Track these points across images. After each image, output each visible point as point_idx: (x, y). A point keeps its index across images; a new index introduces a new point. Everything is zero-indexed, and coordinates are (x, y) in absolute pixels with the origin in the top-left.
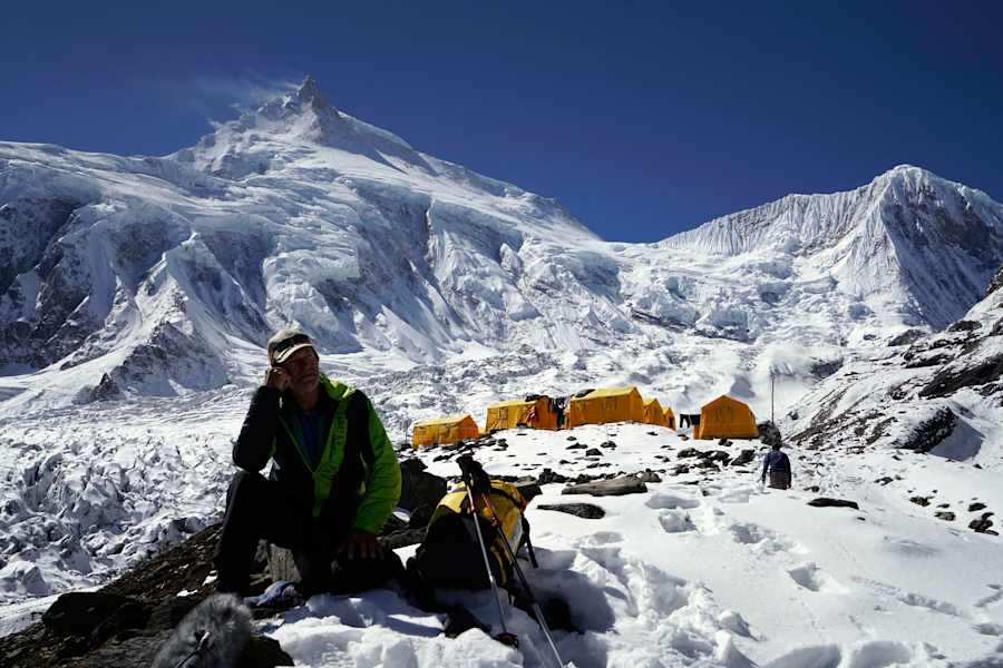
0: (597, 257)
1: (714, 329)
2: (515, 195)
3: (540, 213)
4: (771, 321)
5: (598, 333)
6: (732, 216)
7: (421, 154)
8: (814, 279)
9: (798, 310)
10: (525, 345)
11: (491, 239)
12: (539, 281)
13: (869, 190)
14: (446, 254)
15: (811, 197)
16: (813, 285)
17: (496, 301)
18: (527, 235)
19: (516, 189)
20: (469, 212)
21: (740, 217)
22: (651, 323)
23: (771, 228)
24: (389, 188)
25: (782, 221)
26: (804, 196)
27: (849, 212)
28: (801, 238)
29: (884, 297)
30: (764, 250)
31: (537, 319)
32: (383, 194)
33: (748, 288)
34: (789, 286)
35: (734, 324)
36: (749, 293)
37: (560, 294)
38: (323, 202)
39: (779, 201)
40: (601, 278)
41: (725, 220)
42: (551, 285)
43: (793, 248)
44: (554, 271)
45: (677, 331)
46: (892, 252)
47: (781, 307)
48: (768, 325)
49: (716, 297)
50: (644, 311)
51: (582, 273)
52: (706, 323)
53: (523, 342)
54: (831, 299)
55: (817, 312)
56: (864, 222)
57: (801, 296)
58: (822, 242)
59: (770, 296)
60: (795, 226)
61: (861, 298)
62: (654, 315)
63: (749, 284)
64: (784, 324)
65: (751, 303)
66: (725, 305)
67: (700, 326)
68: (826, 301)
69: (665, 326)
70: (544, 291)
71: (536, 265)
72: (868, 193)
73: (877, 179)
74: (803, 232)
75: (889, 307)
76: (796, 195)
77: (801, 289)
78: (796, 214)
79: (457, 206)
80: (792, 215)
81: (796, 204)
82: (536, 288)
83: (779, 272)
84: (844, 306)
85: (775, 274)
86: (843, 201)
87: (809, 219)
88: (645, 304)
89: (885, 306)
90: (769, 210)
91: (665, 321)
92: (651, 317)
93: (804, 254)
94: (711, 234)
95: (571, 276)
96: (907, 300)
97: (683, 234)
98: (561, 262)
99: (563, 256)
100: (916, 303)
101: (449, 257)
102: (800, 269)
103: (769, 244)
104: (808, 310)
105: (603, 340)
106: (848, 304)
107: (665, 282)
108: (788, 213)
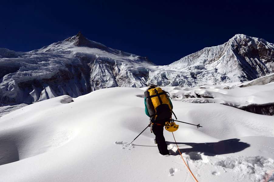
2: (134, 56)
3: (140, 60)
4: (193, 84)
6: (189, 55)
8: (210, 70)
9: (203, 79)
12: (121, 76)
13: (228, 43)
15: (211, 48)
21: (191, 55)
23: (200, 57)
25: (203, 55)
26: (209, 48)
27: (222, 50)
28: (208, 59)
29: (233, 73)
33: (187, 74)
34: (202, 72)
37: (127, 80)
39: (202, 50)
41: (187, 57)
42: (125, 77)
43: (205, 62)
44: (127, 73)
46: (236, 59)
47: (198, 79)
51: (138, 73)
54: (215, 75)
55: (210, 80)
56: (226, 52)
57: (205, 75)
58: (214, 59)
59: (195, 76)
60: (206, 56)
61: (225, 74)
64: (197, 85)
65: (187, 78)
68: (213, 76)
70: (122, 79)
71: (123, 72)
72: (228, 44)
73: (230, 40)
74: (208, 57)
75: (235, 76)
76: (207, 48)
77: (206, 73)
80: (206, 53)
81: (207, 50)
82: (120, 78)
83: (200, 68)
84: (219, 77)
86: (220, 47)
87: (210, 53)
89: (234, 76)
90: (199, 53)
93: (209, 63)
94: (183, 61)
95: (132, 74)
96: (242, 74)
98: (130, 70)
99: (132, 69)
100: (245, 74)
102: (207, 67)
103: (199, 62)
104: (207, 79)
106: (221, 76)
107: (161, 74)
108: (205, 53)
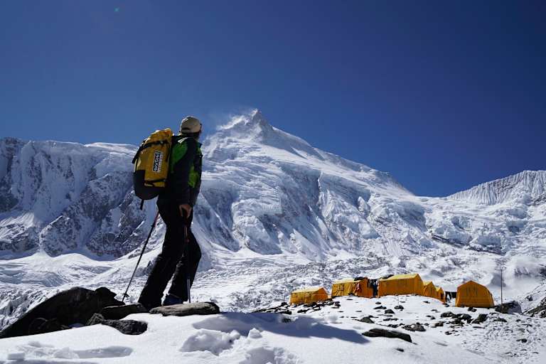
0: (412, 204)
1: (480, 246)
2: (366, 171)
3: (380, 180)
4: (515, 242)
5: (413, 247)
6: (490, 183)
7: (315, 149)
8: (541, 219)
9: (531, 237)
10: (371, 253)
11: (353, 195)
12: (379, 217)
14: (328, 202)
15: (537, 172)
16: (540, 223)
17: (355, 228)
18: (373, 192)
19: (366, 167)
20: (341, 179)
21: (495, 183)
22: (444, 242)
23: (514, 190)
24: (298, 167)
25: (520, 186)
26: (533, 172)
28: (532, 195)
30: (510, 201)
31: (378, 238)
32: (295, 170)
33: (500, 224)
34: (525, 223)
35: (493, 244)
36: (501, 226)
37: (391, 225)
38: (264, 174)
39: (518, 175)
40: (415, 217)
41: (486, 185)
42: (386, 219)
43: (528, 201)
44: (388, 212)
45: (459, 247)
47: (521, 235)
48: (513, 245)
49: (482, 228)
50: (439, 235)
51: (404, 213)
52: (476, 243)
53: (370, 251)
55: (543, 238)
57: (533, 229)
59: (514, 228)
60: (528, 189)
62: (445, 237)
63: (501, 221)
64: (523, 245)
65: (503, 232)
66: (487, 233)
67: (473, 245)
69: (452, 244)
70: (382, 223)
71: (378, 209)
74: (533, 192)
76: (528, 171)
77: (533, 225)
78: (528, 182)
79: (334, 176)
80: (526, 182)
81: (528, 176)
82: (378, 221)
83: (519, 214)
85: (516, 216)
87: (537, 185)
88: (440, 231)
90: (512, 180)
91: (452, 241)
92: (443, 239)
93: (534, 205)
94: (478, 192)
95: (397, 215)
97: (461, 192)
98: (392, 207)
99: (392, 204)
101: (330, 204)
102: (532, 213)
103: (513, 198)
104: (537, 237)
105: (415, 251)
107: (451, 219)
108: (523, 181)
